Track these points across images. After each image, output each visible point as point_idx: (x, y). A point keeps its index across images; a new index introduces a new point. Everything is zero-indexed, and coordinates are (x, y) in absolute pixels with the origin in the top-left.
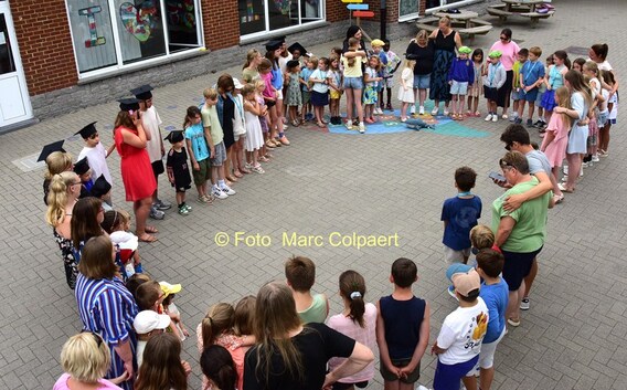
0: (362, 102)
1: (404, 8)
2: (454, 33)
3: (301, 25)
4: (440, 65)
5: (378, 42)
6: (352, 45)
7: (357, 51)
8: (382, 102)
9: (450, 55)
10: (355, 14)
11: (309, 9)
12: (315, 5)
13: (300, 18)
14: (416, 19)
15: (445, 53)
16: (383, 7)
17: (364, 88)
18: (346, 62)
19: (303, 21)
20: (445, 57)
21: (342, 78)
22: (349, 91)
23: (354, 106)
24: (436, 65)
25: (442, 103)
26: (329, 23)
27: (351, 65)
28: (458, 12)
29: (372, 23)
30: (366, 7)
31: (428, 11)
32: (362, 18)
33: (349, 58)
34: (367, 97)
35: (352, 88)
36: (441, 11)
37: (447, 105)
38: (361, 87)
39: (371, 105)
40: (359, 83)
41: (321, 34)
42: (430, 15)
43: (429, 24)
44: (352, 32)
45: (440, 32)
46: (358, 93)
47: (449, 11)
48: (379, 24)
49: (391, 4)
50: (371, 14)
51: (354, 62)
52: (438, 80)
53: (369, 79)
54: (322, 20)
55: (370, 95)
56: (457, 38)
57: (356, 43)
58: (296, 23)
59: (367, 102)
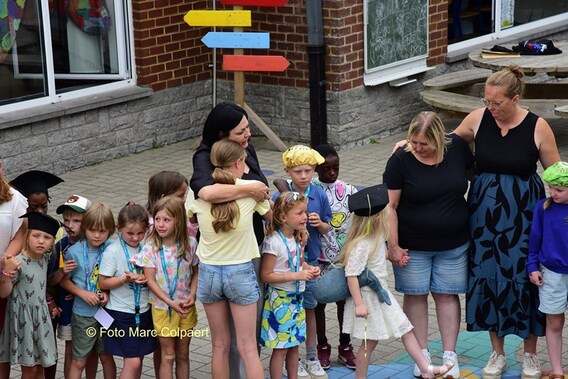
0: (260, 342)
1: (381, 42)
2: (531, 120)
3: (52, 100)
4: (492, 220)
5: (305, 154)
6: (224, 161)
7: (241, 183)
8: (323, 340)
9: (524, 186)
10: (229, 63)
11: (80, 46)
12: (101, 34)
13: (51, 76)
14: (420, 76)
15: (507, 182)
16: (314, 40)
17: (265, 297)
18: (206, 219)
19: (62, 86)
20: (509, 195)
21: (194, 269)
22: (218, 311)
23: (234, 358)
24: (479, 219)
25: (513, 341)
26: (147, 90)
27: (222, 226)
28: (553, 51)
29: (283, 92)
30: (262, 40)
31: (454, 49)
32: (251, 77)
33: (216, 204)
34: (274, 324)
35: (225, 300)
36: (497, 49)
37: (530, 347)
38: (256, 296)
39: (290, 352)
40: (249, 285)
41: (119, 127)
42: (463, 60)
43: (462, 89)
44: (220, 123)
45: (488, 117)
46: (245, 316)
47: (524, 48)
48: (306, 93)
49: (340, 32)
50: (279, 63)
51: (232, 216)
52: (487, 269)
53: (279, 271)
54: (125, 81)
55: (285, 320)
56: (542, 135)
57: (235, 156)
58: (37, 89)
59: (275, 341)
